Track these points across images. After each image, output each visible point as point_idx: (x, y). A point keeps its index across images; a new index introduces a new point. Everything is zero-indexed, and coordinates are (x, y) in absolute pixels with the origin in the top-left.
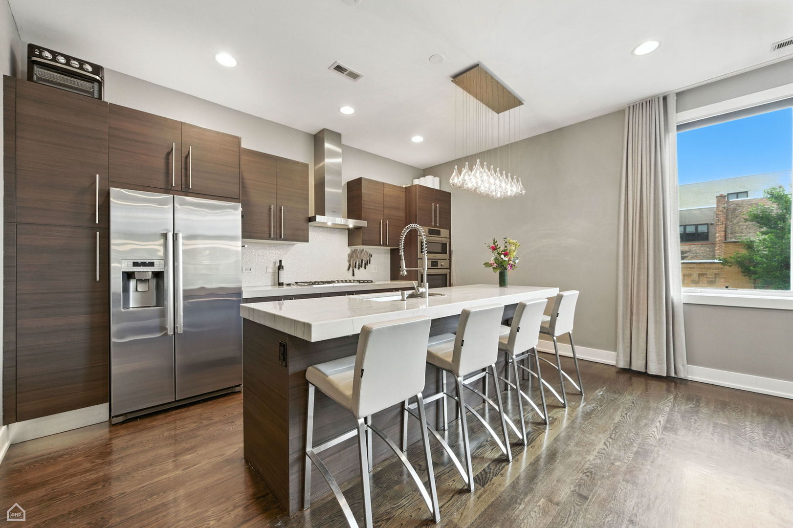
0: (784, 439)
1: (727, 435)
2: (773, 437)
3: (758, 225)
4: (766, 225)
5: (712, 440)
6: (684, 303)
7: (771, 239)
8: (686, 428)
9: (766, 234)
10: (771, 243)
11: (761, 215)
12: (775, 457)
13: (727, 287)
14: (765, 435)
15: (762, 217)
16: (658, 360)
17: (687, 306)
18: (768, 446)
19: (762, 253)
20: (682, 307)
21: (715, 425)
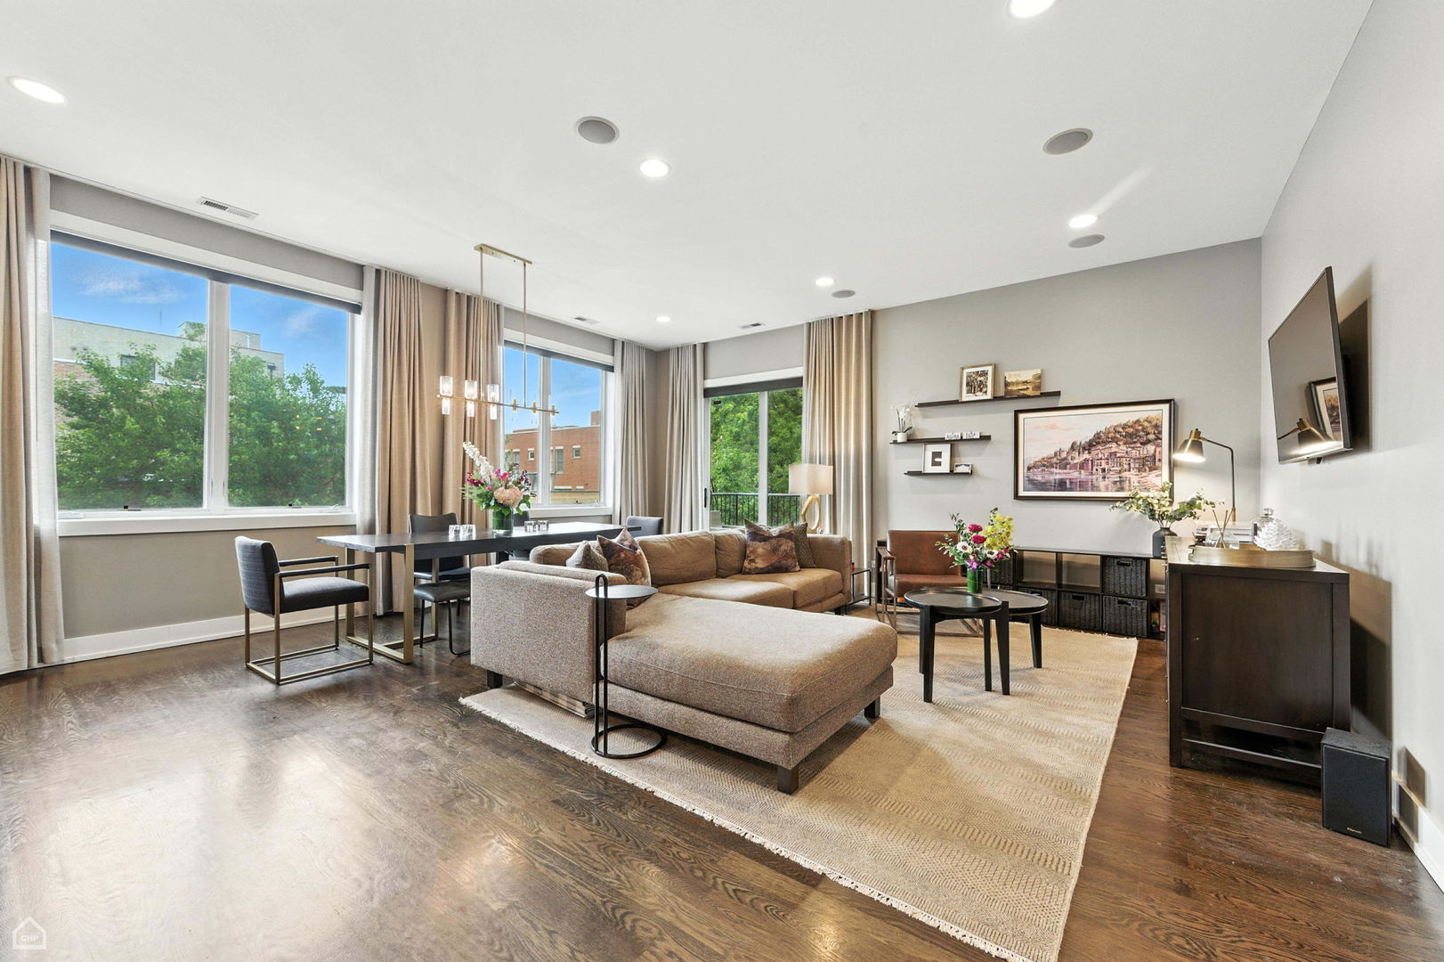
0: (224, 675)
1: (169, 697)
2: (214, 678)
3: (65, 410)
4: (78, 413)
5: (156, 707)
6: (60, 537)
7: (90, 437)
8: (115, 711)
9: (77, 429)
10: (89, 443)
11: (71, 395)
12: (227, 692)
13: (126, 507)
14: (206, 680)
15: (72, 398)
16: (12, 644)
17: (65, 541)
18: (215, 687)
19: (68, 461)
20: (58, 543)
21: (148, 694)
